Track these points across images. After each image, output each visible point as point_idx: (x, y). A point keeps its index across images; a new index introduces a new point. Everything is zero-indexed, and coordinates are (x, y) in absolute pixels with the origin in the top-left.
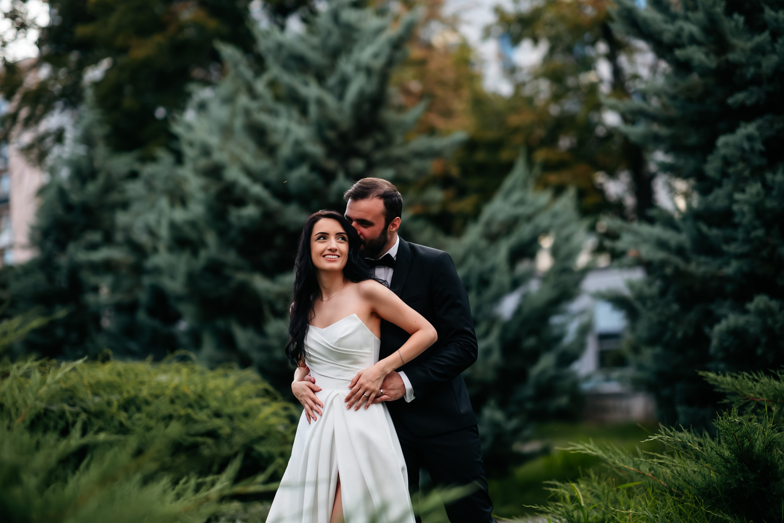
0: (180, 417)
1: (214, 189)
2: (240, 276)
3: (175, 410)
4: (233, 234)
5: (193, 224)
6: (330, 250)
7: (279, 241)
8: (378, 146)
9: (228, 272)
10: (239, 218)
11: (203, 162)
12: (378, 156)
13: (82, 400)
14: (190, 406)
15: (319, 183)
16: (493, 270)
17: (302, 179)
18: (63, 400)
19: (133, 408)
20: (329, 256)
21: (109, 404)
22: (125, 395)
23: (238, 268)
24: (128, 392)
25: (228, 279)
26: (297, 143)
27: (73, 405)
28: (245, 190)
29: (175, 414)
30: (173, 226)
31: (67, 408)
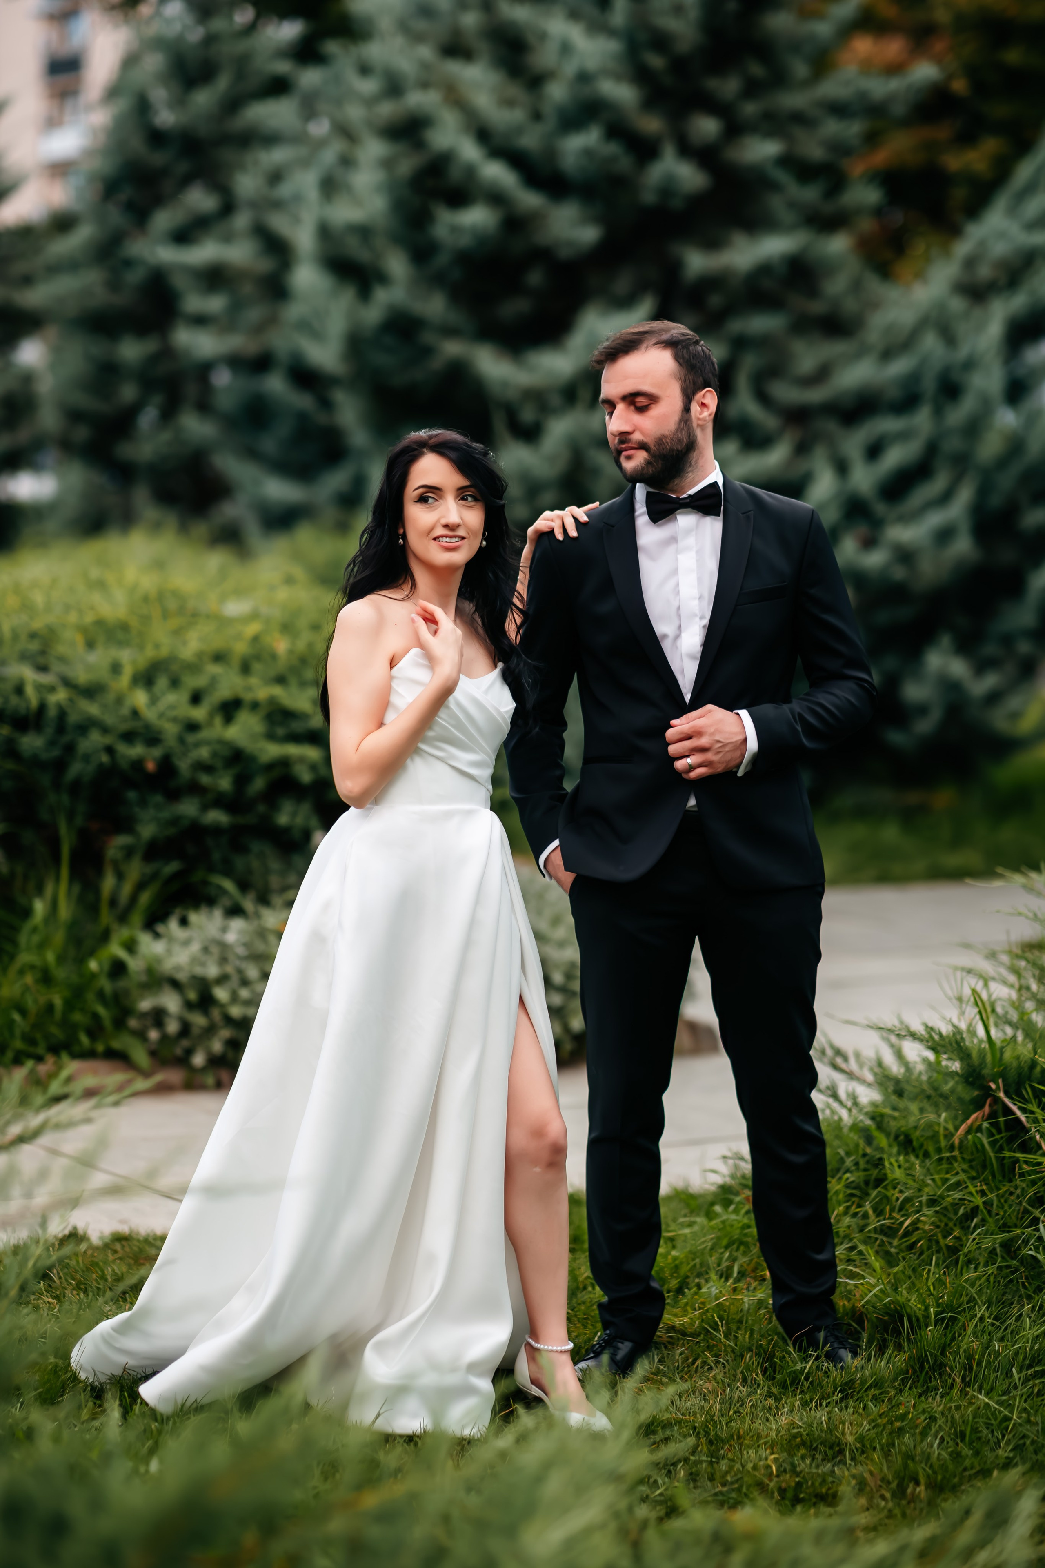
0: (255, 706)
1: (407, 166)
2: (452, 348)
3: (249, 689)
4: (442, 260)
5: (364, 232)
6: (446, 526)
7: (535, 278)
8: (752, 89)
9: (428, 338)
10: (455, 229)
11: (387, 110)
12: (750, 109)
13: (62, 659)
14: (281, 680)
15: (625, 163)
16: (970, 365)
17: (588, 153)
18: (24, 657)
19: (162, 682)
20: (444, 538)
21: (116, 668)
22: (150, 653)
23: (450, 332)
24: (157, 646)
25: (427, 352)
26: (584, 78)
27: (43, 668)
28: (471, 171)
29: (248, 697)
30: (324, 232)
31: (29, 674)
